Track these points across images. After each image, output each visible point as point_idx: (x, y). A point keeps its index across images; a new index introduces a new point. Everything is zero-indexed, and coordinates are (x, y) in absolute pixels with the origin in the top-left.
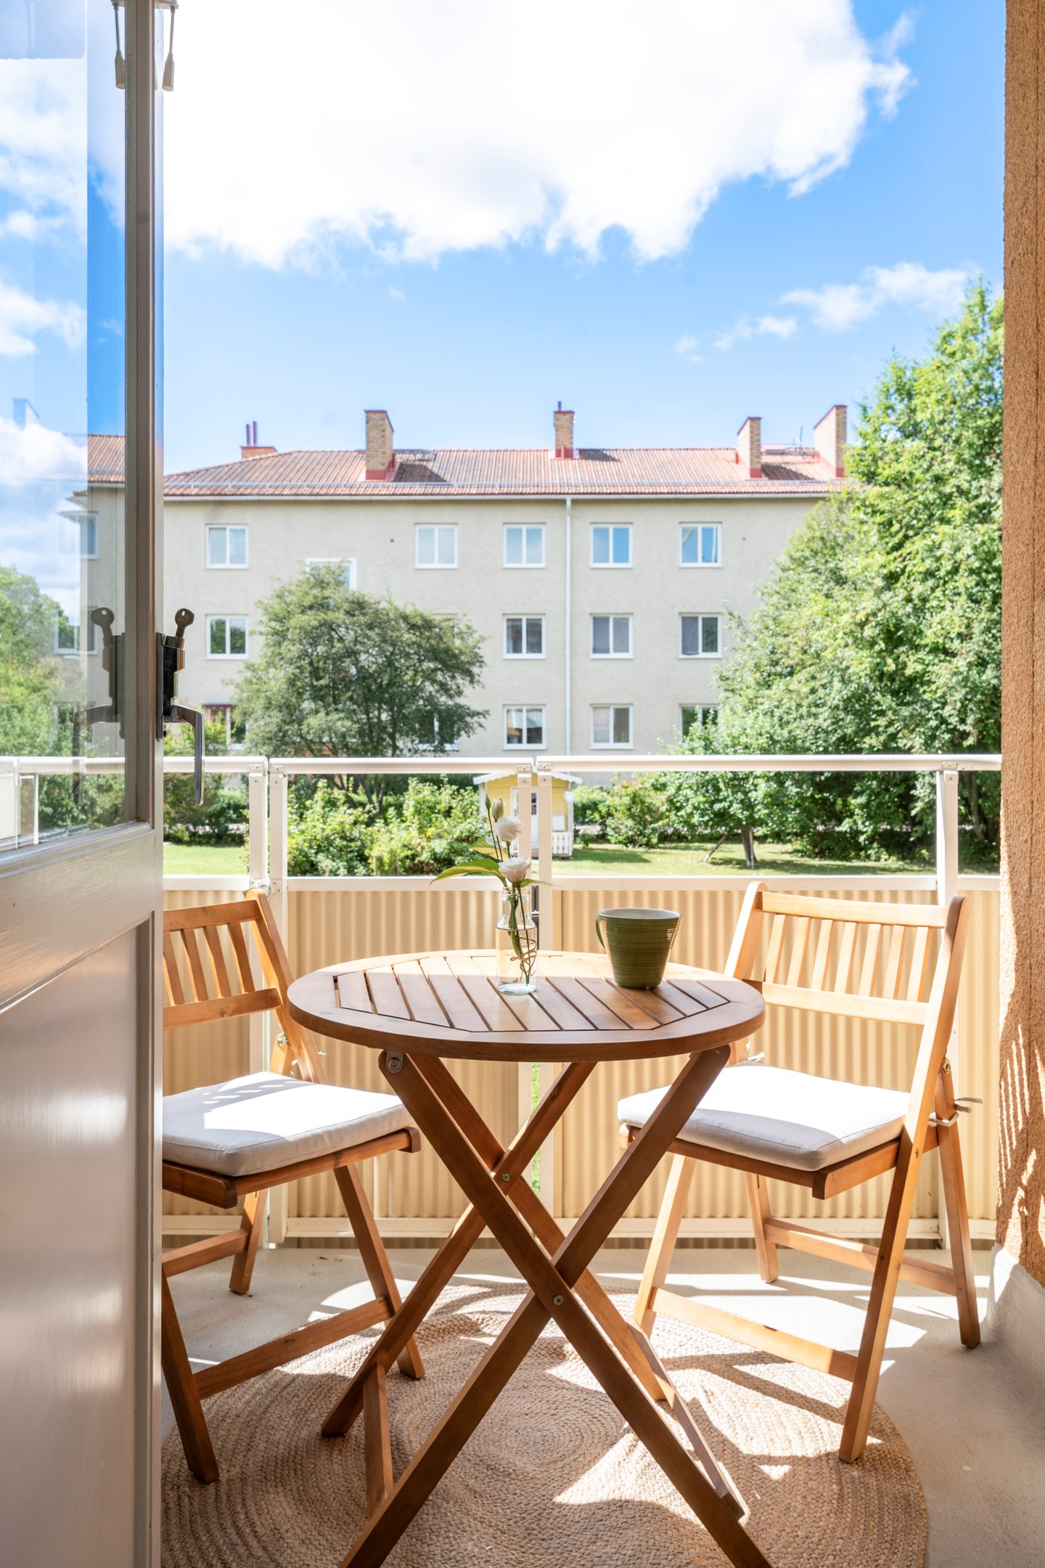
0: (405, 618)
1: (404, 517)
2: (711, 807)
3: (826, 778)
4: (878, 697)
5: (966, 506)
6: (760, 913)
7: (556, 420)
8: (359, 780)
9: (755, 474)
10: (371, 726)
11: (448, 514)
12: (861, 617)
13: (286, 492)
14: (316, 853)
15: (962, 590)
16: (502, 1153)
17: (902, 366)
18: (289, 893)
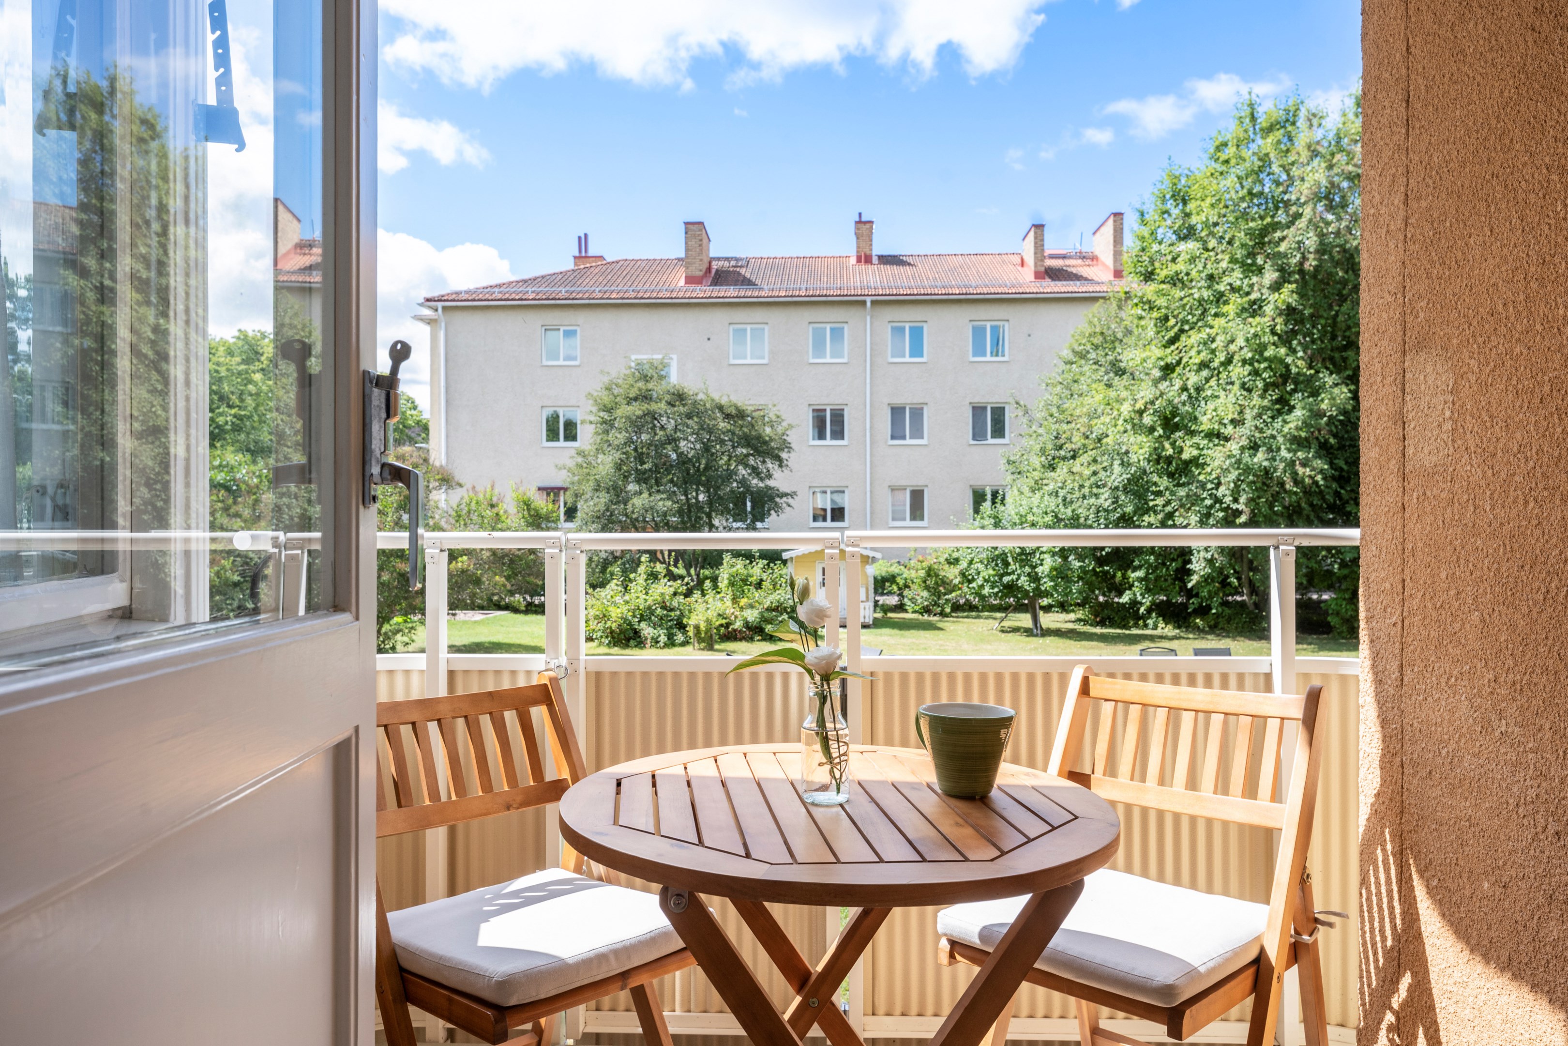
0: (721, 408)
1: (721, 317)
2: (1001, 579)
3: (1107, 553)
4: (1155, 478)
5: (1239, 300)
6: (1086, 699)
7: (857, 229)
8: (680, 555)
9: (1038, 276)
10: (690, 506)
11: (759, 315)
12: (1140, 405)
13: (614, 295)
14: (639, 622)
15: (1234, 379)
16: (808, 974)
17: (1177, 174)
18: (587, 673)
